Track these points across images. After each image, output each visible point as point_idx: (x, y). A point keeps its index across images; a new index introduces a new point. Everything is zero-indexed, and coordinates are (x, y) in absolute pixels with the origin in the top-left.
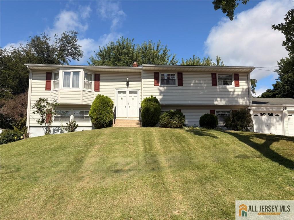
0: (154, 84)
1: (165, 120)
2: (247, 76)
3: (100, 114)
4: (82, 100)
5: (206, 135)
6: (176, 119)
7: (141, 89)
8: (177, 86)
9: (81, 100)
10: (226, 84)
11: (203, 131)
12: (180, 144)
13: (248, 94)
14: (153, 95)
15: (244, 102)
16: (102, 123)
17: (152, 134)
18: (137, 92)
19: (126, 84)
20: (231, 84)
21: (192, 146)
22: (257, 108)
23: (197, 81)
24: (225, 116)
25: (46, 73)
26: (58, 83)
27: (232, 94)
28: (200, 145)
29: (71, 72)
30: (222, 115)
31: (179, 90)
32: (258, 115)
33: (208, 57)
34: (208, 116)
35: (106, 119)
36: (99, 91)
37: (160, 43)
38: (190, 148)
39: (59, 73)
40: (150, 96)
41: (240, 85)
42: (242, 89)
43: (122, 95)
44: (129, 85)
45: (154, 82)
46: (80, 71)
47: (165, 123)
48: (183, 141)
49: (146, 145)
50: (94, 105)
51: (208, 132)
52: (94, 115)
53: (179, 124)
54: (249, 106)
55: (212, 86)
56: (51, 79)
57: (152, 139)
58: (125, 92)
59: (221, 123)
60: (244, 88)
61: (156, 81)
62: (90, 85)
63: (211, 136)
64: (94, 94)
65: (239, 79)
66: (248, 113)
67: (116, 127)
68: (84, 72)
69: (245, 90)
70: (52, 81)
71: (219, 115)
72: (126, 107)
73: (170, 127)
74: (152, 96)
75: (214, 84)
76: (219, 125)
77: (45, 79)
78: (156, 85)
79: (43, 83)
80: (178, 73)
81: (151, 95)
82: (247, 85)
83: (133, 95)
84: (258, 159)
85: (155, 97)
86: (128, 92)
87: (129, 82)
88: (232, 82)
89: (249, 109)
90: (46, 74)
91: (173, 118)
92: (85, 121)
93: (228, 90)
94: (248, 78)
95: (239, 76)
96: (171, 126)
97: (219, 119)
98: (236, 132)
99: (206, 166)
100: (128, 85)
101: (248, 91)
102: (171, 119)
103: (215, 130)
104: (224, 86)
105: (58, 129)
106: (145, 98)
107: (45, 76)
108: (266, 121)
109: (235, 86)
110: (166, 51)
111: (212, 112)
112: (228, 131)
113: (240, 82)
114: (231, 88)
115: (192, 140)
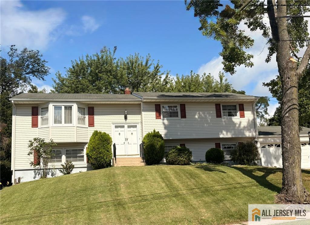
0: (155, 117)
1: (172, 157)
2: (252, 106)
3: (100, 153)
4: (77, 137)
5: (215, 171)
6: (183, 156)
7: (140, 122)
8: (180, 118)
9: (75, 138)
10: (230, 115)
11: (211, 167)
12: (194, 179)
13: (254, 125)
14: (155, 129)
15: (251, 133)
16: (103, 162)
17: (167, 172)
18: (136, 126)
19: (124, 117)
20: (236, 115)
21: (204, 180)
22: (264, 139)
23: (201, 113)
24: (232, 149)
25: (31, 107)
26: (47, 119)
27: (237, 125)
28: (211, 179)
29: (62, 106)
30: (228, 148)
31: (183, 123)
32: (265, 147)
33: (210, 74)
34: (214, 151)
35: (107, 158)
36: (94, 127)
37: (150, 56)
38: (203, 182)
39: (48, 107)
40: (153, 131)
41: (245, 116)
42: (247, 120)
43: (119, 129)
44: (128, 119)
45: (155, 115)
46: (73, 105)
47: (172, 160)
48: (196, 177)
49: (166, 182)
50: (93, 143)
51: (216, 168)
52: (93, 155)
53: (186, 161)
54: (255, 138)
55: (217, 117)
56: (37, 115)
57: (168, 176)
58: (123, 127)
59: (227, 157)
60: (250, 119)
61: (158, 114)
62: (84, 119)
63: (220, 171)
64: (89, 130)
65: (244, 109)
66: (254, 146)
67: (118, 166)
68: (77, 105)
69: (251, 121)
70: (39, 117)
71: (225, 148)
72: (124, 143)
73: (178, 164)
74: (154, 131)
75: (219, 115)
76: (226, 159)
77: (31, 114)
78: (157, 118)
79: (29, 119)
80: (181, 105)
81: (154, 129)
82: (253, 115)
83: (132, 129)
84: (255, 187)
85: (158, 132)
86: (126, 126)
87: (127, 115)
88: (237, 113)
89: (256, 141)
90: (31, 109)
91: (181, 154)
92: (79, 161)
93: (233, 123)
94: (253, 108)
95: (244, 106)
96: (179, 162)
97: (225, 153)
98: (242, 166)
99: (218, 194)
100: (126, 118)
101: (254, 122)
102: (178, 155)
103: (222, 165)
104: (229, 117)
105: (48, 171)
106: (148, 133)
107: (30, 111)
108: (274, 153)
109: (240, 117)
110: (158, 68)
111: (218, 145)
112: (234, 166)
113: (245, 112)
114: (236, 119)
115: (204, 176)
